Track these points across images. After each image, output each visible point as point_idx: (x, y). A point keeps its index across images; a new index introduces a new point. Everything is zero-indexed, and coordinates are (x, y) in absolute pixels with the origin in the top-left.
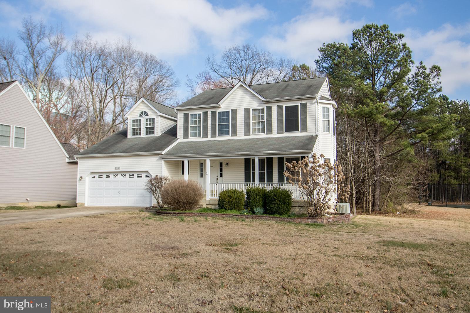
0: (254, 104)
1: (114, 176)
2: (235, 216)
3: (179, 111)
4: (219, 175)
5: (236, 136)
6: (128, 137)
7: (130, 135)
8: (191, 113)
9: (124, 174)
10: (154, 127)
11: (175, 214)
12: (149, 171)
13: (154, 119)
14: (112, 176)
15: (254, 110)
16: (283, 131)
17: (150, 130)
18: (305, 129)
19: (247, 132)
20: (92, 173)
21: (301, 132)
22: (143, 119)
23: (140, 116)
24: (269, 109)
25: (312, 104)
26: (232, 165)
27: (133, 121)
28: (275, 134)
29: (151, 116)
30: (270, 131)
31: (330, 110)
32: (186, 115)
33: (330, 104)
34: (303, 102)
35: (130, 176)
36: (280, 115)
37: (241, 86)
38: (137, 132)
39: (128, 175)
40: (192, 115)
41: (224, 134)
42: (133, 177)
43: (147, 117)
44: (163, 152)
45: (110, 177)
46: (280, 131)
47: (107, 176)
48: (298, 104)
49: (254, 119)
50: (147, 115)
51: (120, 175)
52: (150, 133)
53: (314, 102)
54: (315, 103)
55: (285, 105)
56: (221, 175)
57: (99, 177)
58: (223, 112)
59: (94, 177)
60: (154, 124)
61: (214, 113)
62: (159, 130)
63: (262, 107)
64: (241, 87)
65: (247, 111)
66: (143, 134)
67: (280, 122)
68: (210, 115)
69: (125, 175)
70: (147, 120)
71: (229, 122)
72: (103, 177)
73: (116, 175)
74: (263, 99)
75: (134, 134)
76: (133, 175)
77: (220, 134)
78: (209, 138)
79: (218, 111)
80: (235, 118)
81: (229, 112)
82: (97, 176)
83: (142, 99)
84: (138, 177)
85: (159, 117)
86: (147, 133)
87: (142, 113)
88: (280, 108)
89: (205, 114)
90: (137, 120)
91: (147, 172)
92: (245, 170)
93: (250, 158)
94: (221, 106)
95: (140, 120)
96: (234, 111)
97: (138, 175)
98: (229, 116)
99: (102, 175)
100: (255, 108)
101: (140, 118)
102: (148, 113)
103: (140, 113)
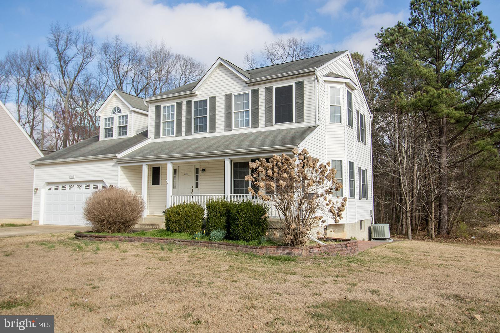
0: (236, 88)
1: (70, 187)
2: (177, 242)
3: (150, 103)
4: (195, 186)
5: (215, 132)
6: (100, 140)
7: (102, 137)
8: (163, 105)
10: (127, 126)
11: (91, 238)
12: (105, 180)
13: (127, 116)
14: (67, 187)
15: (236, 96)
16: (272, 122)
17: (123, 129)
18: (301, 118)
19: (228, 126)
20: (49, 184)
21: (296, 123)
22: (116, 116)
23: (113, 112)
24: (255, 93)
25: (311, 82)
26: (209, 171)
27: (106, 119)
28: (262, 128)
29: (124, 112)
31: (342, 91)
32: (158, 108)
33: (342, 83)
34: (299, 80)
35: (86, 187)
36: (268, 101)
37: (221, 64)
38: (109, 132)
39: (83, 186)
41: (201, 130)
42: (89, 188)
43: (120, 114)
44: (120, 156)
45: (66, 189)
46: (268, 122)
47: (63, 187)
48: (292, 83)
49: (236, 108)
50: (120, 111)
51: (75, 186)
52: (123, 134)
53: (313, 79)
54: (314, 81)
55: (275, 85)
56: (197, 186)
57: (55, 189)
58: (200, 101)
59: (50, 189)
60: (126, 122)
61: (189, 103)
62: (132, 129)
63: (246, 92)
64: (222, 67)
65: (228, 97)
66: (116, 135)
67: (268, 110)
68: (185, 106)
69: (81, 186)
70: (120, 117)
71: (206, 114)
72: (59, 188)
73: (72, 186)
74: (246, 80)
76: (89, 186)
77: (196, 131)
78: (184, 137)
79: (194, 100)
80: (213, 109)
81: (206, 100)
82: (53, 187)
83: (114, 92)
84: (94, 188)
85: (133, 114)
86: (120, 134)
87: (115, 109)
88: (269, 90)
89: (179, 105)
90: (109, 118)
91: (103, 181)
94: (197, 93)
95: (113, 118)
96: (213, 99)
97: (94, 185)
98: (206, 106)
99: (58, 187)
100: (238, 93)
101: (113, 115)
102: (121, 108)
103: (112, 109)
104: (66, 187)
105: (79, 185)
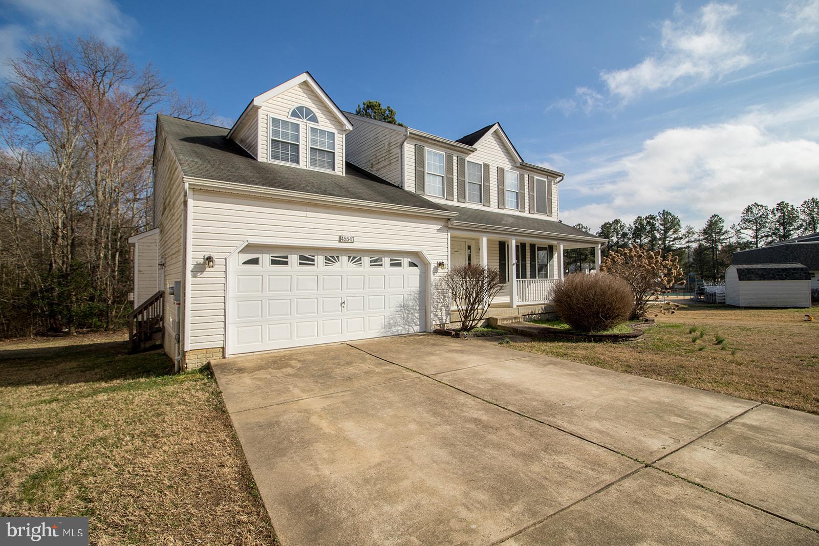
1: (326, 258)
5: (490, 206)
6: (259, 160)
7: (264, 154)
9: (355, 256)
12: (425, 253)
13: (332, 136)
14: (320, 259)
15: (508, 173)
16: (534, 210)
18: (550, 212)
19: (501, 203)
20: (249, 248)
21: (548, 216)
22: (304, 125)
23: (294, 114)
27: (275, 121)
28: (527, 214)
29: (325, 125)
30: (523, 208)
32: (420, 150)
34: (549, 178)
35: (372, 262)
36: (531, 188)
37: (498, 130)
39: (366, 260)
40: (429, 153)
41: (475, 200)
43: (312, 125)
45: (316, 263)
46: (531, 209)
47: (302, 258)
49: (507, 186)
50: (314, 120)
51: (344, 259)
52: (322, 164)
55: (536, 176)
57: (274, 262)
58: (474, 163)
59: (255, 261)
60: (333, 146)
61: (462, 161)
63: (515, 172)
65: (501, 171)
66: (304, 162)
67: (531, 198)
68: (456, 161)
69: (360, 259)
70: (314, 130)
72: (289, 260)
73: (333, 257)
74: (520, 160)
75: (275, 157)
76: (380, 260)
77: (470, 198)
78: (455, 202)
79: (469, 159)
80: (488, 178)
81: (481, 165)
82: (265, 259)
84: (392, 265)
86: (313, 162)
87: (300, 109)
89: (450, 158)
91: (416, 254)
92: (500, 260)
96: (487, 167)
97: (391, 260)
98: (481, 172)
99: (286, 257)
100: (509, 170)
101: (295, 120)
102: (317, 114)
103: (294, 108)
104: (315, 258)
105: (354, 258)
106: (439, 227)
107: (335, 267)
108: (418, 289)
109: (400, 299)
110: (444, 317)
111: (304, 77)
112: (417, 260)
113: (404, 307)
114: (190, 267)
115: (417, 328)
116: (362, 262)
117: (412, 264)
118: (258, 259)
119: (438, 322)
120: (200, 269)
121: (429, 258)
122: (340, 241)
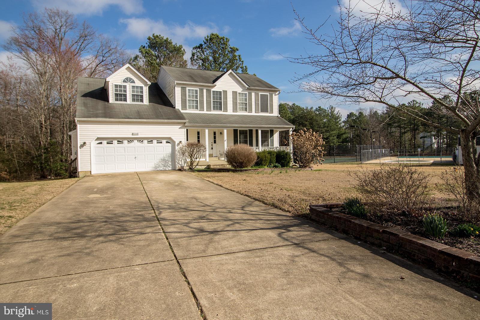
0: (239, 89)
1: (128, 141)
3: (177, 84)
5: (227, 112)
6: (110, 102)
7: (112, 100)
8: (188, 88)
9: (141, 140)
10: (142, 95)
12: (173, 138)
13: (142, 88)
15: (240, 94)
16: (259, 111)
17: (138, 97)
18: (271, 111)
19: (235, 109)
20: (98, 139)
21: (269, 113)
22: (129, 85)
23: (124, 81)
24: (250, 94)
27: (116, 86)
28: (253, 113)
29: (138, 83)
30: (251, 111)
32: (183, 89)
34: (271, 93)
35: (148, 142)
36: (257, 100)
37: (232, 73)
38: (120, 97)
39: (145, 142)
40: (189, 90)
41: (217, 109)
43: (133, 84)
45: (124, 143)
46: (257, 111)
47: (118, 141)
48: (268, 94)
49: (240, 100)
50: (133, 82)
51: (136, 141)
52: (138, 100)
53: (276, 94)
55: (260, 93)
56: (215, 142)
57: (108, 143)
58: (216, 91)
59: (101, 143)
60: (142, 92)
61: (208, 91)
63: (246, 92)
65: (234, 93)
66: (129, 101)
67: (257, 105)
68: (205, 92)
69: (143, 141)
70: (133, 87)
71: (221, 100)
72: (113, 142)
73: (131, 141)
74: (247, 86)
75: (117, 100)
76: (152, 141)
77: (214, 109)
78: (205, 112)
79: (213, 90)
80: (226, 98)
81: (221, 92)
82: (105, 142)
84: (157, 143)
85: (148, 86)
86: (134, 100)
87: (127, 79)
88: (257, 95)
89: (202, 90)
90: (120, 86)
91: (170, 138)
92: (234, 138)
93: (237, 130)
94: (216, 86)
95: (125, 87)
96: (225, 92)
97: (157, 141)
98: (221, 95)
99: (112, 141)
100: (240, 92)
101: (125, 84)
102: (134, 80)
103: (124, 79)
104: (124, 141)
105: (140, 141)
106: (180, 127)
107: (132, 144)
108: (171, 152)
109: (162, 157)
110: (183, 164)
111: (128, 65)
112: (169, 141)
113: (164, 160)
114: (79, 146)
115: (170, 169)
116: (144, 142)
117: (167, 142)
118: (102, 142)
119: (180, 166)
120: (82, 146)
121: (175, 140)
122: (132, 135)
